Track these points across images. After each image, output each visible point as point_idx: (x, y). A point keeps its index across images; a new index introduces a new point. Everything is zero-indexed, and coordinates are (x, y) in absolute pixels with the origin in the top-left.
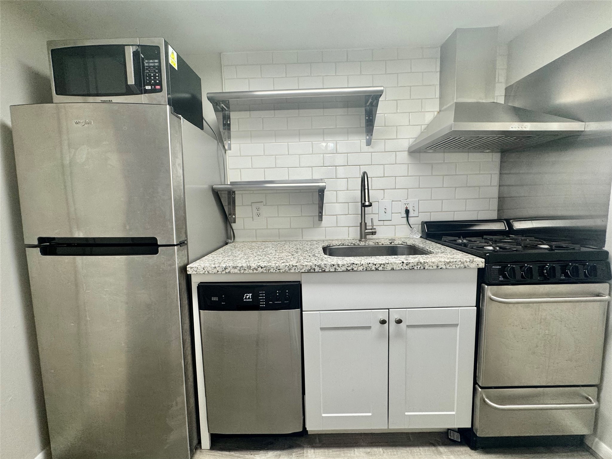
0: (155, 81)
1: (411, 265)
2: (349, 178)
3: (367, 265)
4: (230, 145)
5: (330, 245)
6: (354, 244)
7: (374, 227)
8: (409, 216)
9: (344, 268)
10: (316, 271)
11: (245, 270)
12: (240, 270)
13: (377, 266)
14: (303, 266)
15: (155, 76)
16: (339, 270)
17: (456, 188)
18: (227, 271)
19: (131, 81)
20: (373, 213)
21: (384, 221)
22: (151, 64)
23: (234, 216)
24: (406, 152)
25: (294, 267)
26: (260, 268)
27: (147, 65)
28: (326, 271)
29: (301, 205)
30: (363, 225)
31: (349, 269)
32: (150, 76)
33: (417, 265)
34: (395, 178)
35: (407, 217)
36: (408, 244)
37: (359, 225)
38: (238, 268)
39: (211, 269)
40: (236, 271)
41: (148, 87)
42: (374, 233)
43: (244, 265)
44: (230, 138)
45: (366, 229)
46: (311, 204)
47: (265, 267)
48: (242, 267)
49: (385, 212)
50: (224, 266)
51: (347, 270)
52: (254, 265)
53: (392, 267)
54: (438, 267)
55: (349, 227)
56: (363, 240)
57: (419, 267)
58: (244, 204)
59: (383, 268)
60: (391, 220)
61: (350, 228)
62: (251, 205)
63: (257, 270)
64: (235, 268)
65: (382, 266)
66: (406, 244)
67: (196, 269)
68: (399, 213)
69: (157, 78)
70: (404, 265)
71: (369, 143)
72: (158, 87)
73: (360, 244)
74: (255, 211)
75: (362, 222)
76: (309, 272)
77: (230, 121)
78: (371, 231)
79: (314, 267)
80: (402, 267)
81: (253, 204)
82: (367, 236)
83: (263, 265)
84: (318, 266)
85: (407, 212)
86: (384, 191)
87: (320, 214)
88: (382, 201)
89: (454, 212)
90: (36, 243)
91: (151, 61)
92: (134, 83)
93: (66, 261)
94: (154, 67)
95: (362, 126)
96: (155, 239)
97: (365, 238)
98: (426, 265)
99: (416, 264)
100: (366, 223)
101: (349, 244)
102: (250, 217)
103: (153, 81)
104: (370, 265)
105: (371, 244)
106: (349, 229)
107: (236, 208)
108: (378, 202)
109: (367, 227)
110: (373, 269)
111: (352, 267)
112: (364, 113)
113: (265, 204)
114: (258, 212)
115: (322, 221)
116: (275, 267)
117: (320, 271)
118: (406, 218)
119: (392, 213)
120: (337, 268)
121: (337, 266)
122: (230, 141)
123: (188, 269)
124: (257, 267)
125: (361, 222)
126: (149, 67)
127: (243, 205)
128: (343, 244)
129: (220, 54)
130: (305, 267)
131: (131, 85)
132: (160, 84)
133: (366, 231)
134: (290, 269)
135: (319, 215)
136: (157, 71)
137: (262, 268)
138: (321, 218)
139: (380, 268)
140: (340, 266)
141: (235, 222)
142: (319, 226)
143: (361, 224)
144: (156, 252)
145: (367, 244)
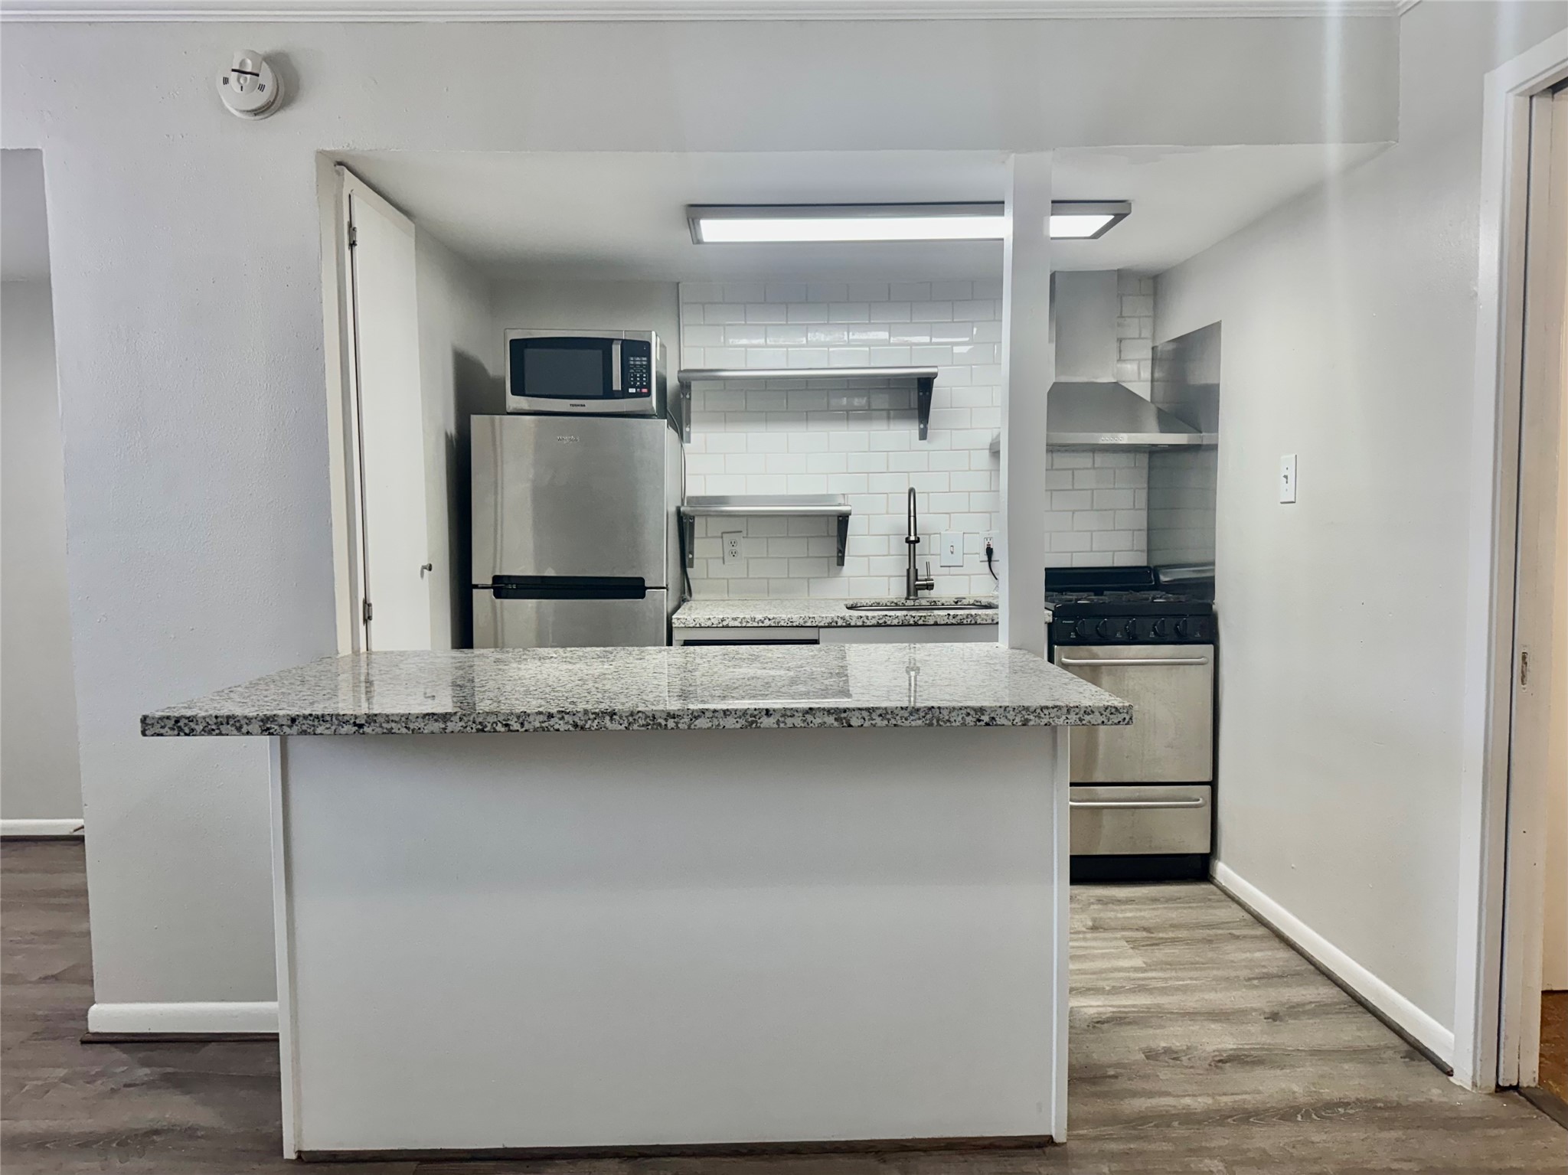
0: (642, 384)
1: (959, 618)
2: (891, 493)
3: (903, 618)
4: (689, 433)
5: (857, 604)
6: (896, 604)
7: (931, 577)
8: (993, 559)
9: (874, 622)
10: (839, 624)
11: (748, 622)
12: (741, 623)
13: (916, 619)
14: (823, 617)
15: (641, 377)
16: (868, 623)
17: (1074, 512)
18: (725, 623)
19: (617, 385)
20: (932, 553)
21: (950, 567)
22: (638, 363)
23: (691, 556)
24: (988, 451)
25: (811, 620)
26: (767, 620)
27: (632, 363)
28: (852, 624)
29: (808, 537)
30: (912, 574)
31: (881, 622)
32: (635, 377)
33: (967, 617)
34: (967, 493)
35: (990, 561)
36: (983, 604)
37: (905, 573)
38: (739, 620)
39: (703, 621)
40: (737, 624)
41: (632, 390)
42: (930, 587)
43: (747, 616)
44: (690, 423)
45: (917, 580)
46: (824, 537)
47: (773, 618)
48: (744, 618)
49: (952, 553)
50: (722, 617)
51: (879, 625)
52: (759, 617)
53: (935, 620)
54: (993, 620)
55: (890, 577)
56: (911, 597)
57: (969, 620)
58: (709, 535)
59: (924, 621)
60: (962, 566)
61: (891, 579)
62: (722, 537)
63: (763, 622)
64: (735, 619)
65: (923, 618)
66: (979, 604)
67: (684, 621)
68: (977, 554)
69: (644, 379)
70: (951, 617)
71: (923, 435)
72: (645, 390)
73: (906, 604)
74: (728, 548)
75: (910, 567)
76: (829, 626)
77: (690, 394)
78: (925, 582)
79: (836, 619)
80: (948, 621)
81: (724, 535)
82: (919, 591)
83: (771, 616)
84: (841, 618)
85: (989, 552)
86: (950, 517)
87: (840, 555)
88: (947, 532)
89: (1072, 552)
90: (490, 582)
91: (638, 359)
92: (620, 389)
93: (530, 605)
94: (641, 366)
95: (912, 406)
96: (642, 580)
97: (916, 594)
98: (978, 617)
99: (965, 617)
100: (917, 570)
101: (889, 604)
102: (718, 558)
103: (638, 383)
104: (907, 618)
105: (924, 604)
106: (889, 581)
107: (696, 541)
108: (940, 534)
109: (919, 578)
110: (912, 622)
111: (884, 619)
112: (916, 386)
113: (745, 535)
114: (733, 548)
115: (843, 565)
116: (786, 620)
117: (844, 624)
118: (987, 563)
119: (964, 554)
120: (866, 621)
121: (865, 618)
122: (690, 427)
123: (673, 621)
124: (763, 619)
125: (908, 567)
126: (635, 365)
127: (707, 537)
128: (879, 604)
129: (678, 284)
130: (825, 619)
131: (618, 391)
132: (649, 386)
133: (917, 583)
134: (805, 622)
135: (838, 557)
136: (644, 371)
137: (769, 620)
138: (841, 562)
139: (920, 622)
140: (870, 618)
141: (692, 566)
142: (837, 575)
143: (908, 571)
144: (643, 596)
145: (917, 604)
